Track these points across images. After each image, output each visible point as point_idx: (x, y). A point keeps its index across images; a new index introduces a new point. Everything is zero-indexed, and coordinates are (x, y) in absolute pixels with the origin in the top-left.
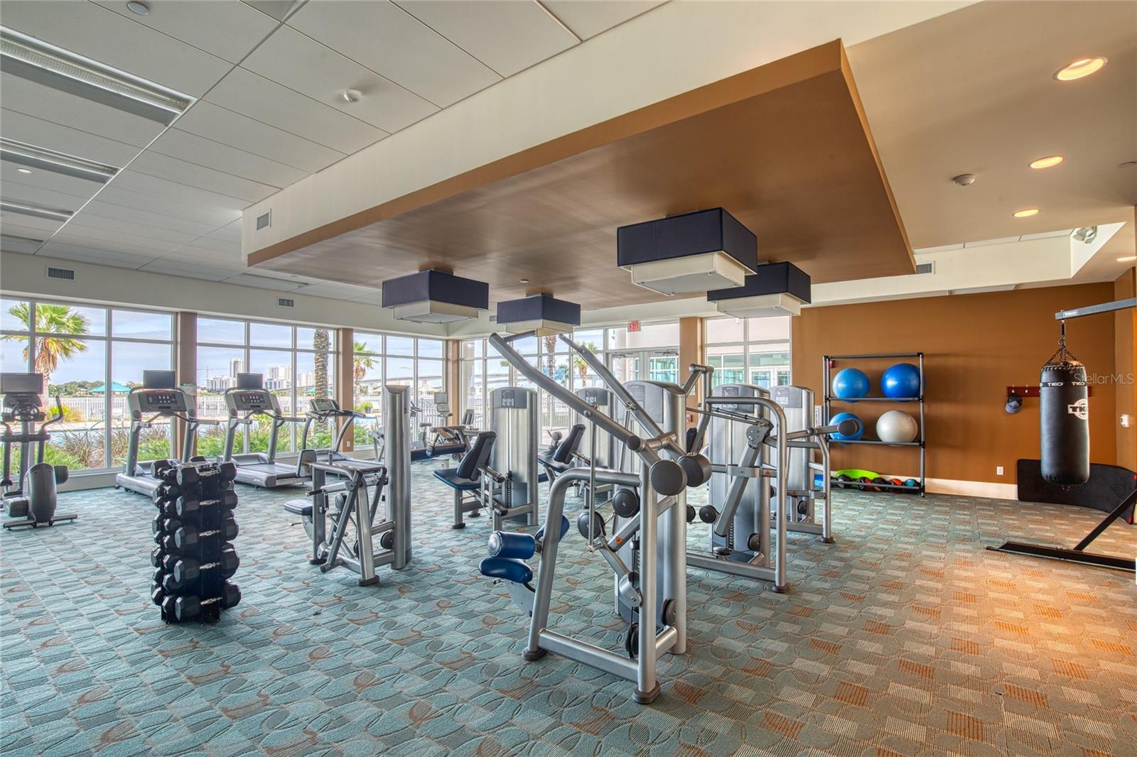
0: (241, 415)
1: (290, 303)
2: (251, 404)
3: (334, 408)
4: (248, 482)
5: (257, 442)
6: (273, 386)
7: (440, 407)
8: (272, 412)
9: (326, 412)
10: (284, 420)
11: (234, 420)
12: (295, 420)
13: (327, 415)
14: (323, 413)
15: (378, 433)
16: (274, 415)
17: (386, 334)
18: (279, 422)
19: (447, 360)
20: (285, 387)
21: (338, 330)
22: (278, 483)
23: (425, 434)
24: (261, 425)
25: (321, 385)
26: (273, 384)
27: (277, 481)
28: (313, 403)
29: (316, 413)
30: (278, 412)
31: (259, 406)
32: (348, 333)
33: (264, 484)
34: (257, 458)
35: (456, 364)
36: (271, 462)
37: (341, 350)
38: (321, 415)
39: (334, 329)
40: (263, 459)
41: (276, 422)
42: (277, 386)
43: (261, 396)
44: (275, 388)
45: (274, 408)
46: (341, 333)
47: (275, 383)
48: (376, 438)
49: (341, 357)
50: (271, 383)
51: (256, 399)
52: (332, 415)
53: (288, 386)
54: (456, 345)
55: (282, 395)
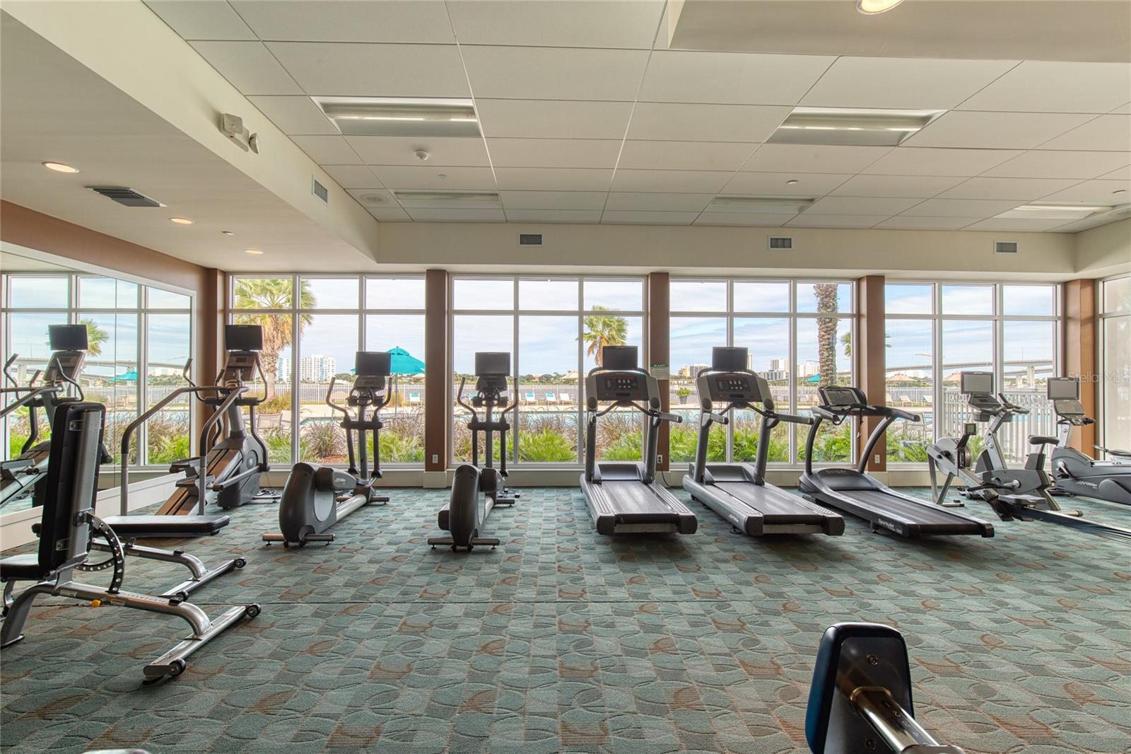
0: (718, 406)
1: (787, 242)
2: (731, 393)
3: (858, 402)
4: (722, 513)
5: (745, 443)
6: (774, 377)
7: (1059, 407)
8: (761, 406)
9: (846, 408)
10: (778, 418)
11: (707, 416)
12: (795, 420)
13: (846, 413)
14: (839, 408)
15: (936, 448)
16: (763, 410)
17: (941, 281)
18: (771, 421)
19: (1066, 319)
20: (784, 378)
21: (859, 280)
22: (767, 529)
23: (1041, 457)
24: (747, 419)
25: (828, 370)
26: (774, 374)
27: (765, 527)
28: (822, 393)
29: (829, 409)
30: (769, 405)
31: (742, 396)
32: (876, 284)
33: (742, 526)
34: (739, 471)
35: (1089, 327)
36: (758, 481)
37: (864, 310)
38: (837, 413)
39: (853, 279)
40: (748, 475)
41: (765, 422)
42: (778, 377)
43: (745, 379)
44: (776, 378)
45: (763, 400)
46: (864, 285)
47: (776, 374)
48: (935, 458)
49: (864, 322)
50: (772, 374)
51: (738, 385)
52: (855, 413)
53: (787, 377)
54: (1088, 290)
55: (782, 385)
